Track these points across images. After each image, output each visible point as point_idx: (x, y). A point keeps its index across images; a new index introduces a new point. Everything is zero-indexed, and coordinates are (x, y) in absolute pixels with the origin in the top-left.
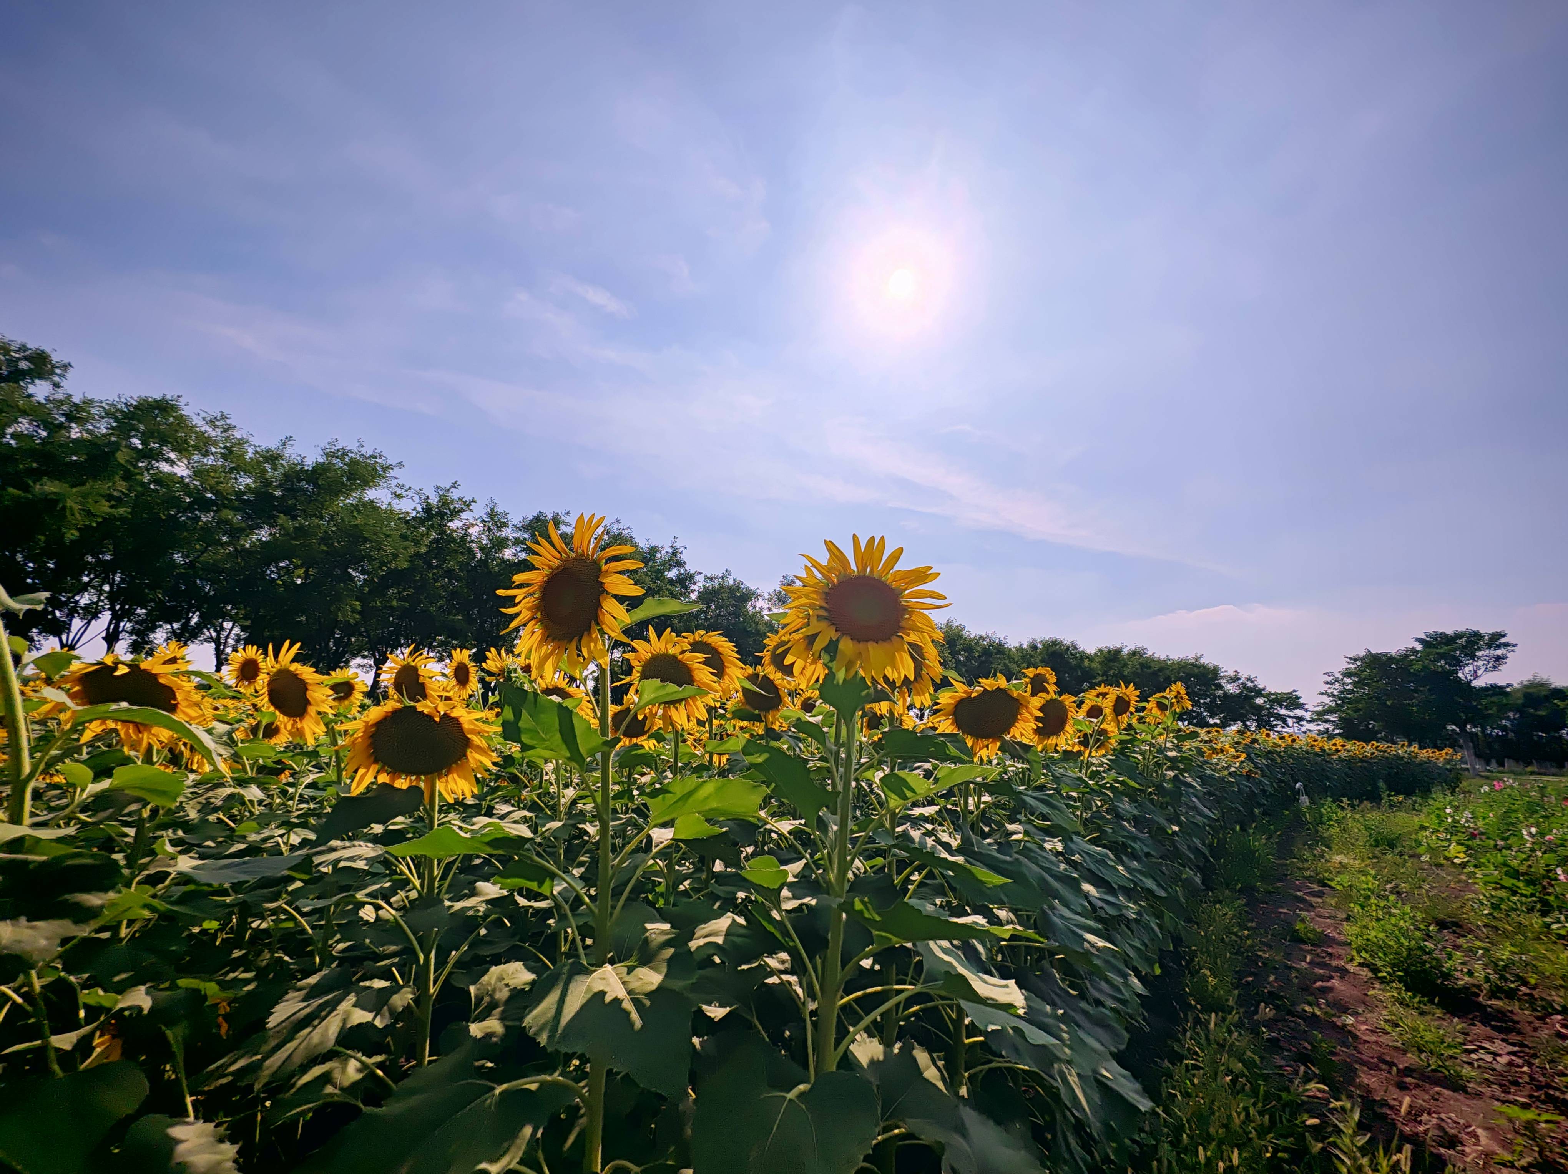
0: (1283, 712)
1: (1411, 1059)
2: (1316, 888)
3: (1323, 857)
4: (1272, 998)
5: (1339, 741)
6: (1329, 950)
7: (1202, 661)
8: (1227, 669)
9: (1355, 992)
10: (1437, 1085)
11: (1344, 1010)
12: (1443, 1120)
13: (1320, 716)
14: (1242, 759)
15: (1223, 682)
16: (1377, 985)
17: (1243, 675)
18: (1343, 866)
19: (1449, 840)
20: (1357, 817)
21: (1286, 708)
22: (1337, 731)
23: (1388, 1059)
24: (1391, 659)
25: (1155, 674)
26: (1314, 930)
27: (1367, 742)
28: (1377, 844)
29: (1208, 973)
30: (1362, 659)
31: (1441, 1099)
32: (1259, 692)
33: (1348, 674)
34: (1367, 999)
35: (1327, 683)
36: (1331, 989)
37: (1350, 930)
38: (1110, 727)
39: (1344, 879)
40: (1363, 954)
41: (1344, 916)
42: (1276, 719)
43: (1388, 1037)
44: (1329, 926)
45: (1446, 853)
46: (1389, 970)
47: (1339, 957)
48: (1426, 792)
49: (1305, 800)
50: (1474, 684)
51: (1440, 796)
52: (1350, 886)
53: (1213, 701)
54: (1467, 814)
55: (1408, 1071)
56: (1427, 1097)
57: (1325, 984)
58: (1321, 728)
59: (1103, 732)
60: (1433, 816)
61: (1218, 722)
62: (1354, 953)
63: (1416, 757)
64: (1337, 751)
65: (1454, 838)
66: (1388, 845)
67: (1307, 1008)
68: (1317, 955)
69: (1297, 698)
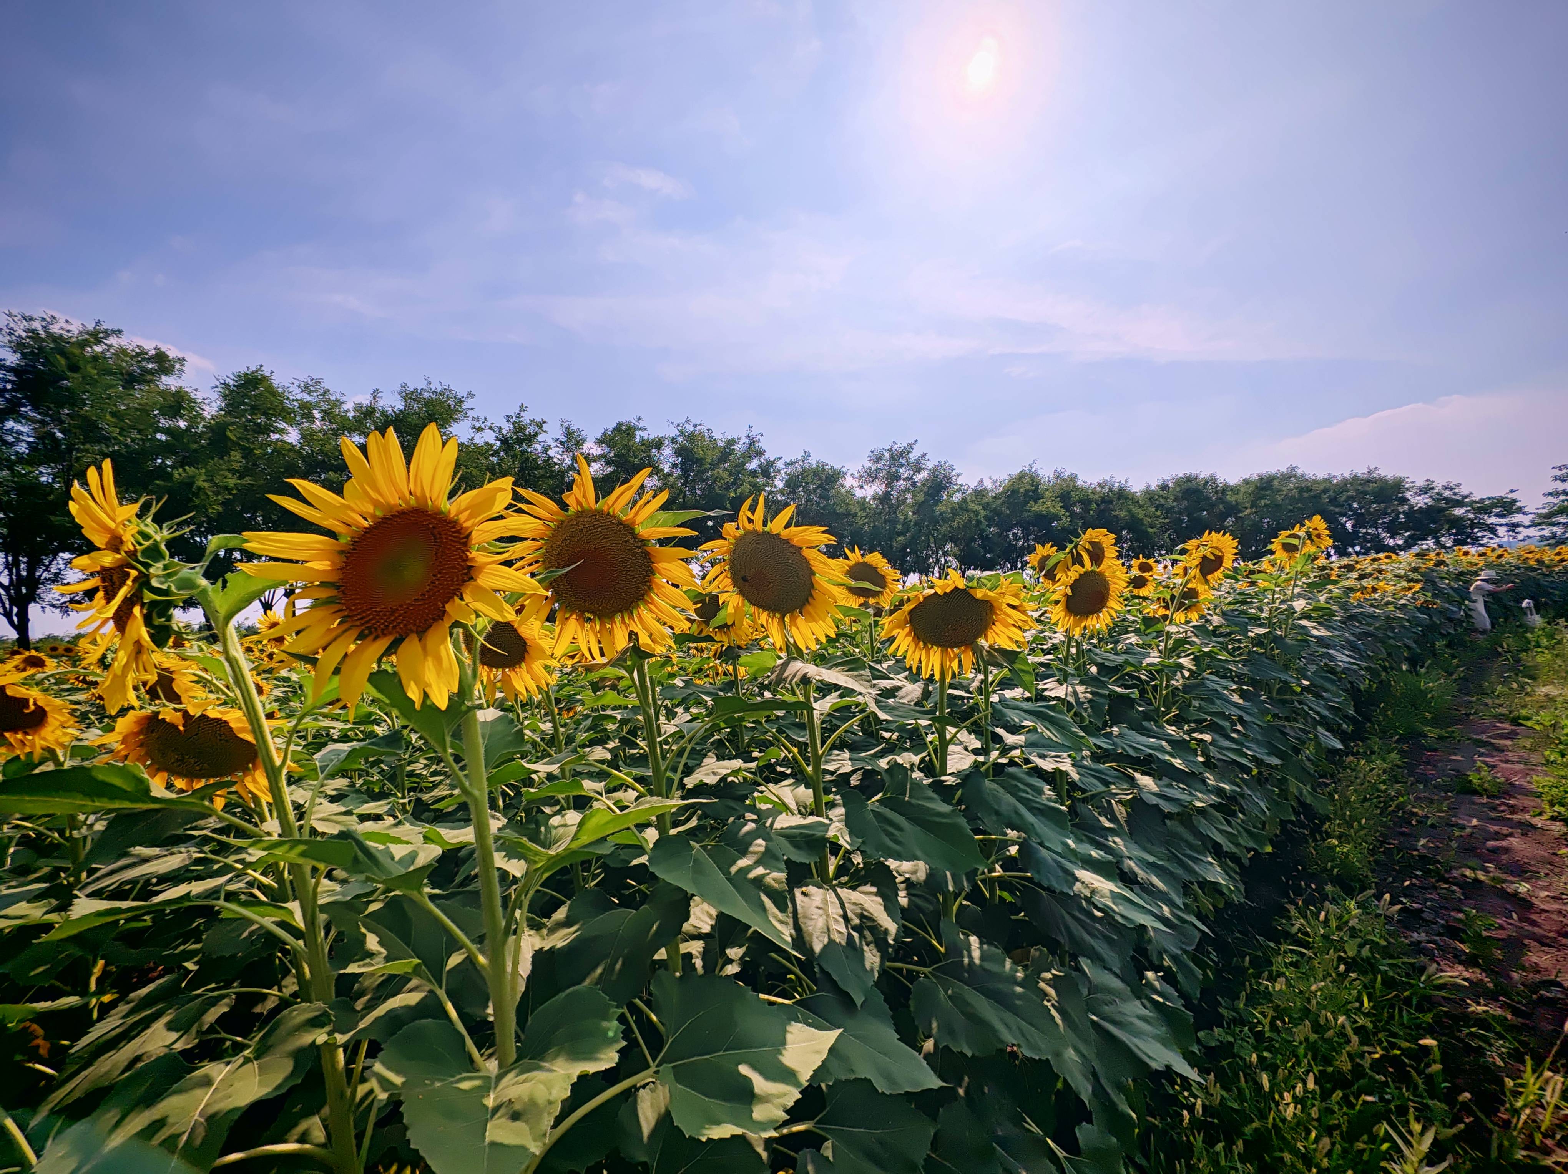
0: (1493, 520)
2: (1507, 727)
3: (1523, 690)
6: (1512, 802)
8: (1415, 478)
9: (1541, 852)
11: (1521, 871)
13: (1543, 520)
14: (1416, 589)
15: (1408, 495)
17: (1439, 483)
18: (1550, 699)
21: (1498, 515)
26: (1495, 778)
32: (1460, 502)
35: (1556, 478)
36: (1507, 850)
37: (1541, 781)
39: (1547, 716)
40: (1558, 806)
42: (1481, 529)
44: (1516, 773)
47: (1524, 810)
53: (1395, 520)
57: (1497, 843)
58: (1546, 533)
61: (1400, 542)
62: (1546, 806)
64: (1560, 561)
67: (1468, 872)
68: (1494, 809)
69: (1514, 501)
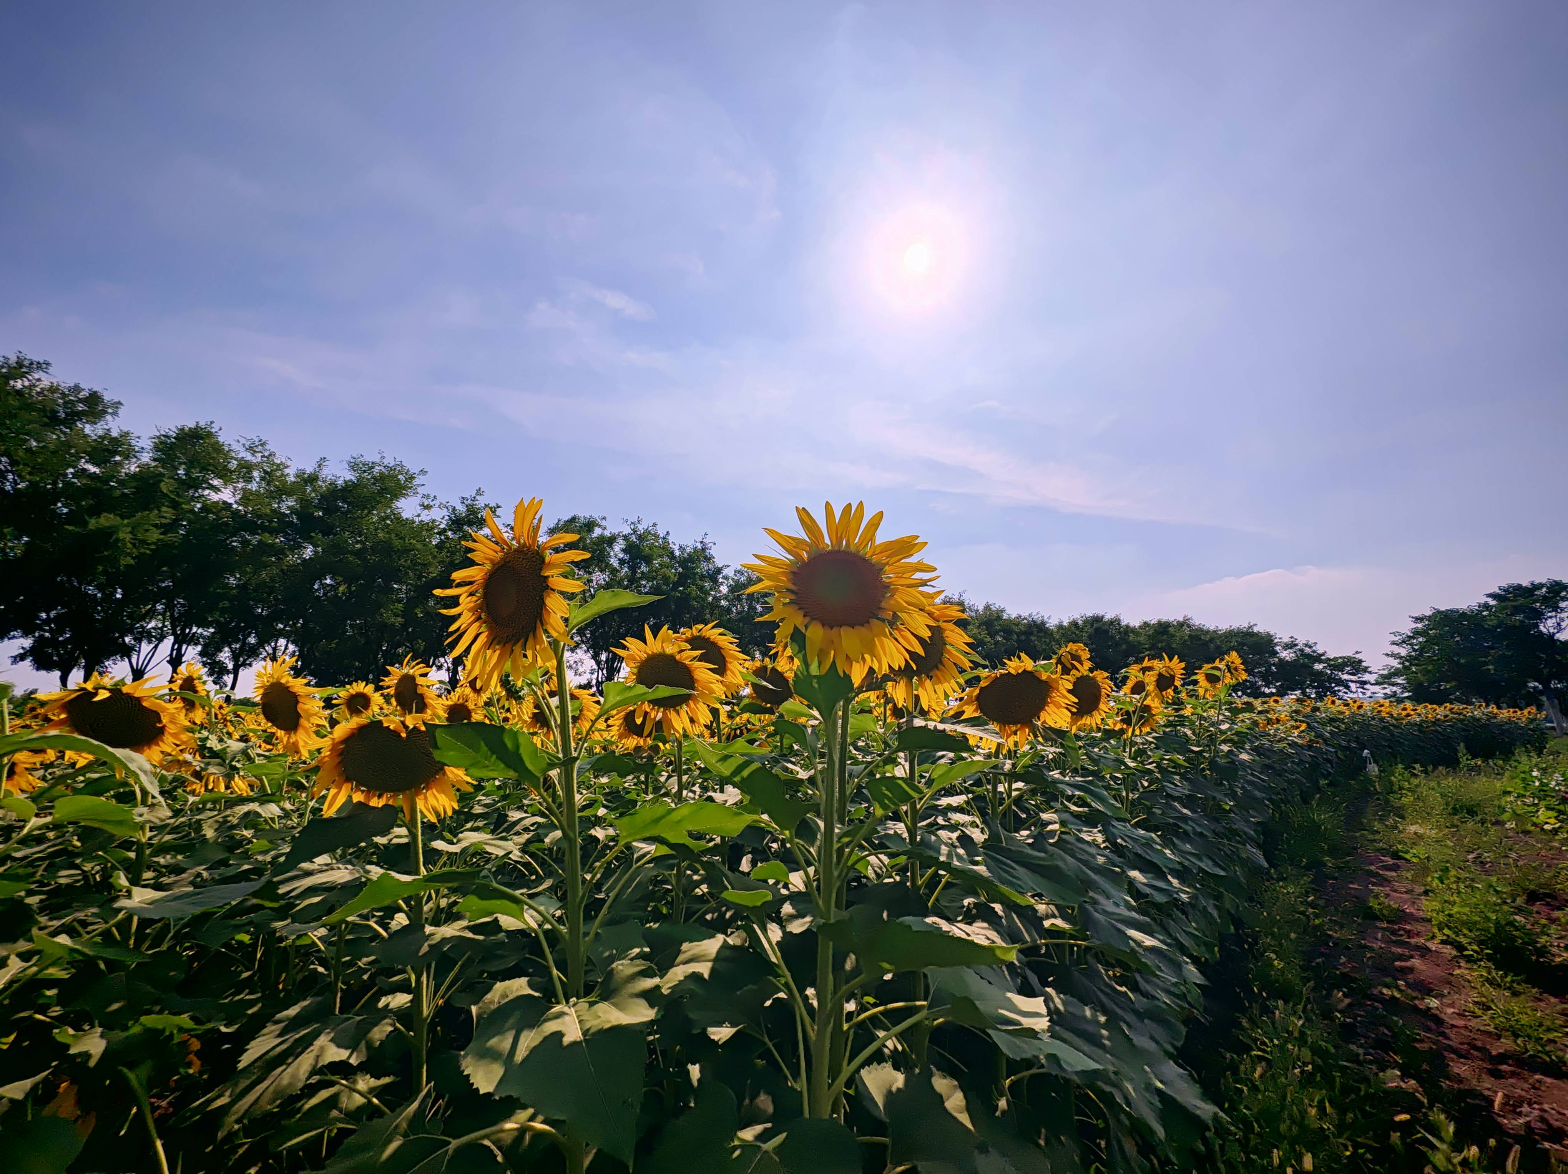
0: (1345, 677)
1: (1506, 1044)
2: (1390, 861)
3: (1397, 828)
4: (1345, 980)
5: (1408, 705)
6: (1408, 927)
7: (1256, 630)
8: (1282, 635)
9: (1440, 972)
10: (1535, 1072)
11: (1426, 989)
12: (1545, 1111)
13: (1385, 680)
14: (1302, 728)
15: (1278, 648)
16: (1463, 964)
17: (1301, 641)
18: (1420, 837)
19: (1536, 805)
20: (1433, 784)
21: (1349, 673)
22: (1406, 694)
23: (1479, 1044)
24: (1463, 615)
25: (1206, 644)
26: (1389, 906)
27: (1440, 704)
28: (1455, 811)
29: (1273, 956)
30: (1429, 618)
31: (1543, 1088)
32: (1318, 658)
33: (1417, 633)
34: (1452, 978)
35: (1394, 643)
36: (1411, 970)
37: (1428, 906)
38: (1153, 702)
39: (1420, 851)
40: (1446, 931)
41: (1423, 889)
42: (1338, 685)
43: (1478, 1020)
44: (1405, 902)
45: (1534, 819)
46: (1475, 947)
47: (1418, 934)
48: (1507, 753)
49: (1373, 769)
50: (1557, 636)
51: (1524, 759)
52: (1428, 858)
53: (1268, 670)
54: (1558, 776)
55: (1503, 1058)
56: (1526, 1086)
57: (1403, 964)
58: (1388, 691)
59: (1147, 709)
60: (1517, 780)
61: (1274, 691)
62: (1436, 930)
63: (1495, 718)
64: (1408, 715)
65: (1543, 803)
66: (1468, 813)
67: (1385, 991)
68: (1394, 933)
69: (1360, 661)
